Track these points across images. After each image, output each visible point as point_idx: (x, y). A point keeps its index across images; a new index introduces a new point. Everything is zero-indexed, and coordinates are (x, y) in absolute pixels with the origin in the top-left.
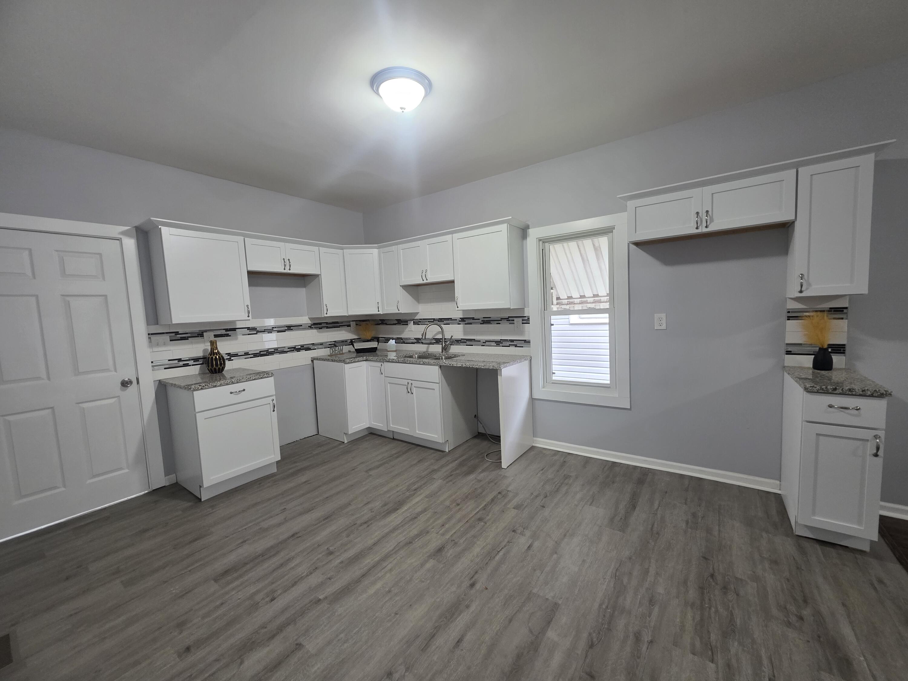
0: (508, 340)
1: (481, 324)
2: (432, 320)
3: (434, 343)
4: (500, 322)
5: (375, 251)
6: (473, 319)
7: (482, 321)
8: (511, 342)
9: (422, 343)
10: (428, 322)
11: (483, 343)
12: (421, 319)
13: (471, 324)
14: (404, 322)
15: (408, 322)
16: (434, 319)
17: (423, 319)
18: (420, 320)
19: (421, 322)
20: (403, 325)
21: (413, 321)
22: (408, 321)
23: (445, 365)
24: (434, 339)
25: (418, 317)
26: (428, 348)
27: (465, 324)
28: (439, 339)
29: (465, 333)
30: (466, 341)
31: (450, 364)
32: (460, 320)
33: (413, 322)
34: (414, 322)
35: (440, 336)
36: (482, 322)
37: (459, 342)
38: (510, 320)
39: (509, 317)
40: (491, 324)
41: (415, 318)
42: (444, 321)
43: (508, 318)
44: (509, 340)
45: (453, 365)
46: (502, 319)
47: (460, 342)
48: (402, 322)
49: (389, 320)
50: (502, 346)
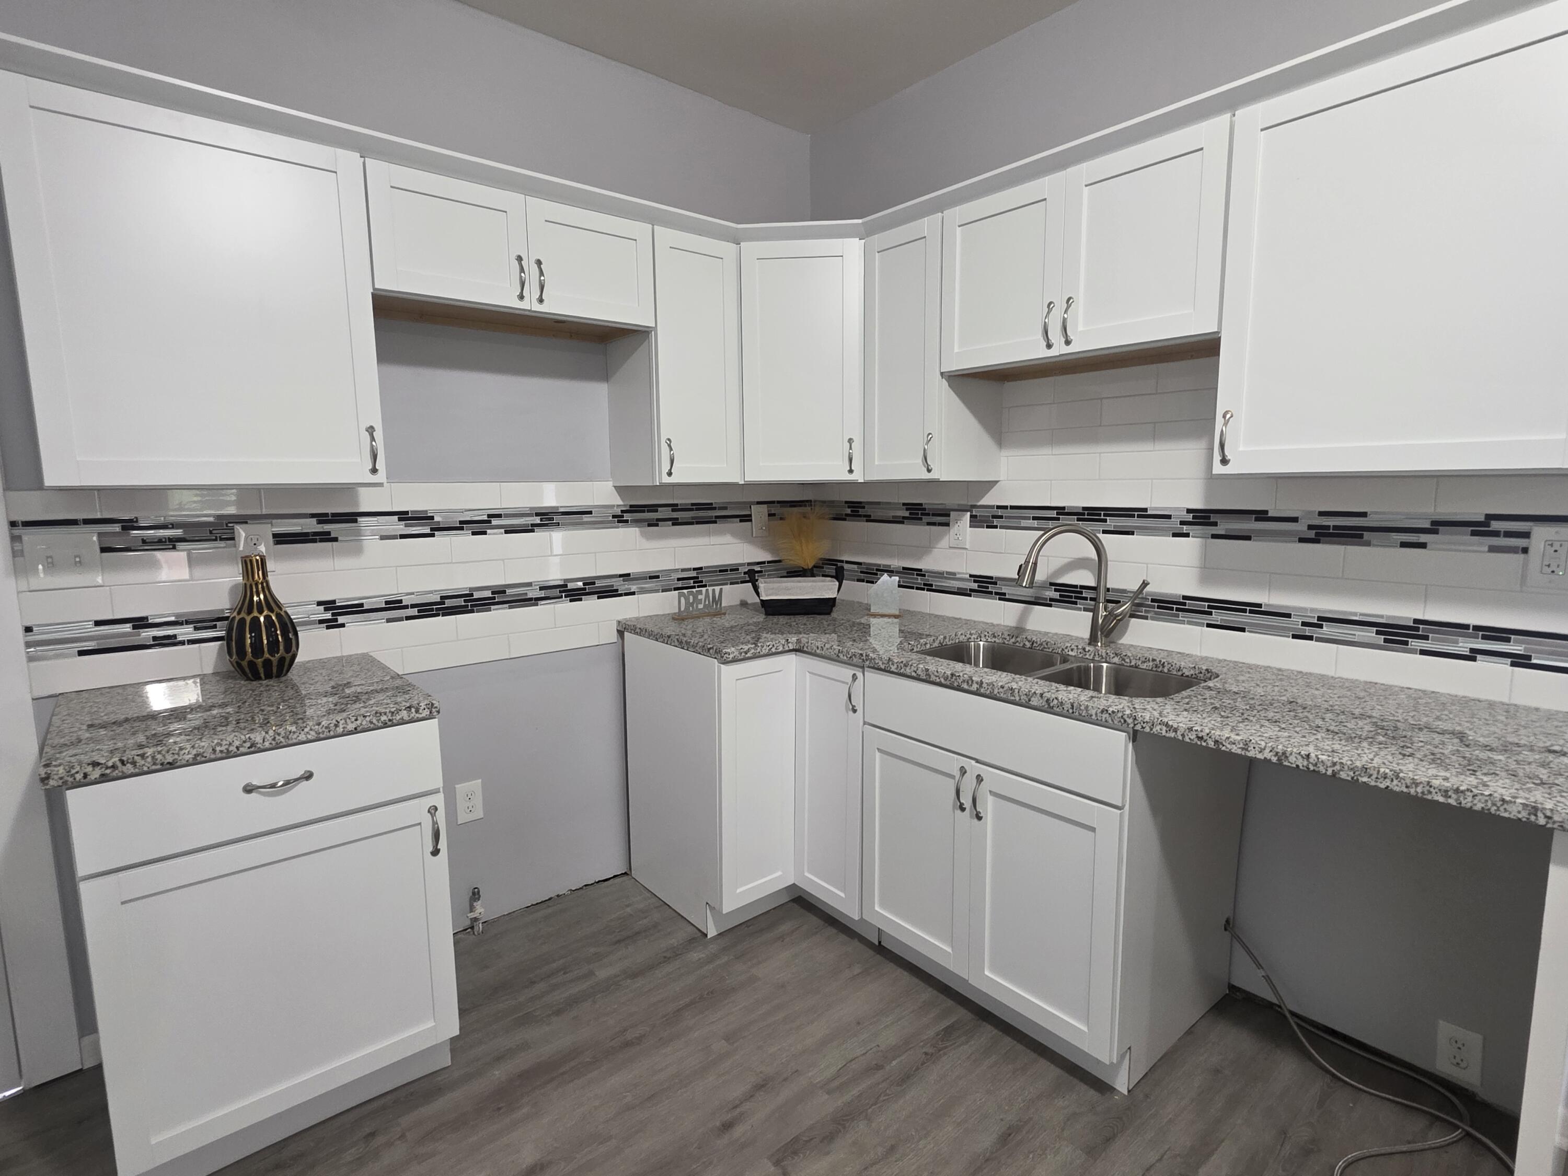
0: (1466, 627)
1: (1302, 540)
2: (1053, 514)
3: (1051, 600)
4: (1423, 538)
5: (853, 248)
6: (1261, 516)
7: (1310, 527)
8: (1484, 637)
9: (1002, 597)
10: (1034, 518)
11: (1304, 624)
12: (1005, 507)
13: (1248, 538)
14: (934, 515)
15: (949, 515)
16: (1061, 511)
17: (1012, 507)
18: (1000, 512)
19: (1001, 517)
20: (929, 524)
21: (969, 514)
22: (952, 513)
24: (1052, 584)
25: (990, 499)
26: (1023, 617)
27: (1214, 536)
28: (1076, 586)
29: (1208, 572)
30: (1209, 607)
32: (1190, 517)
33: (971, 516)
34: (976, 516)
35: (1084, 578)
36: (1312, 534)
37: (1172, 609)
38: (1496, 534)
39: (1490, 517)
40: (1368, 544)
41: (979, 503)
42: (1105, 521)
43: (1485, 523)
44: (1477, 628)
46: (1436, 526)
47: (1178, 610)
48: (928, 514)
49: (879, 503)
50: (1423, 652)
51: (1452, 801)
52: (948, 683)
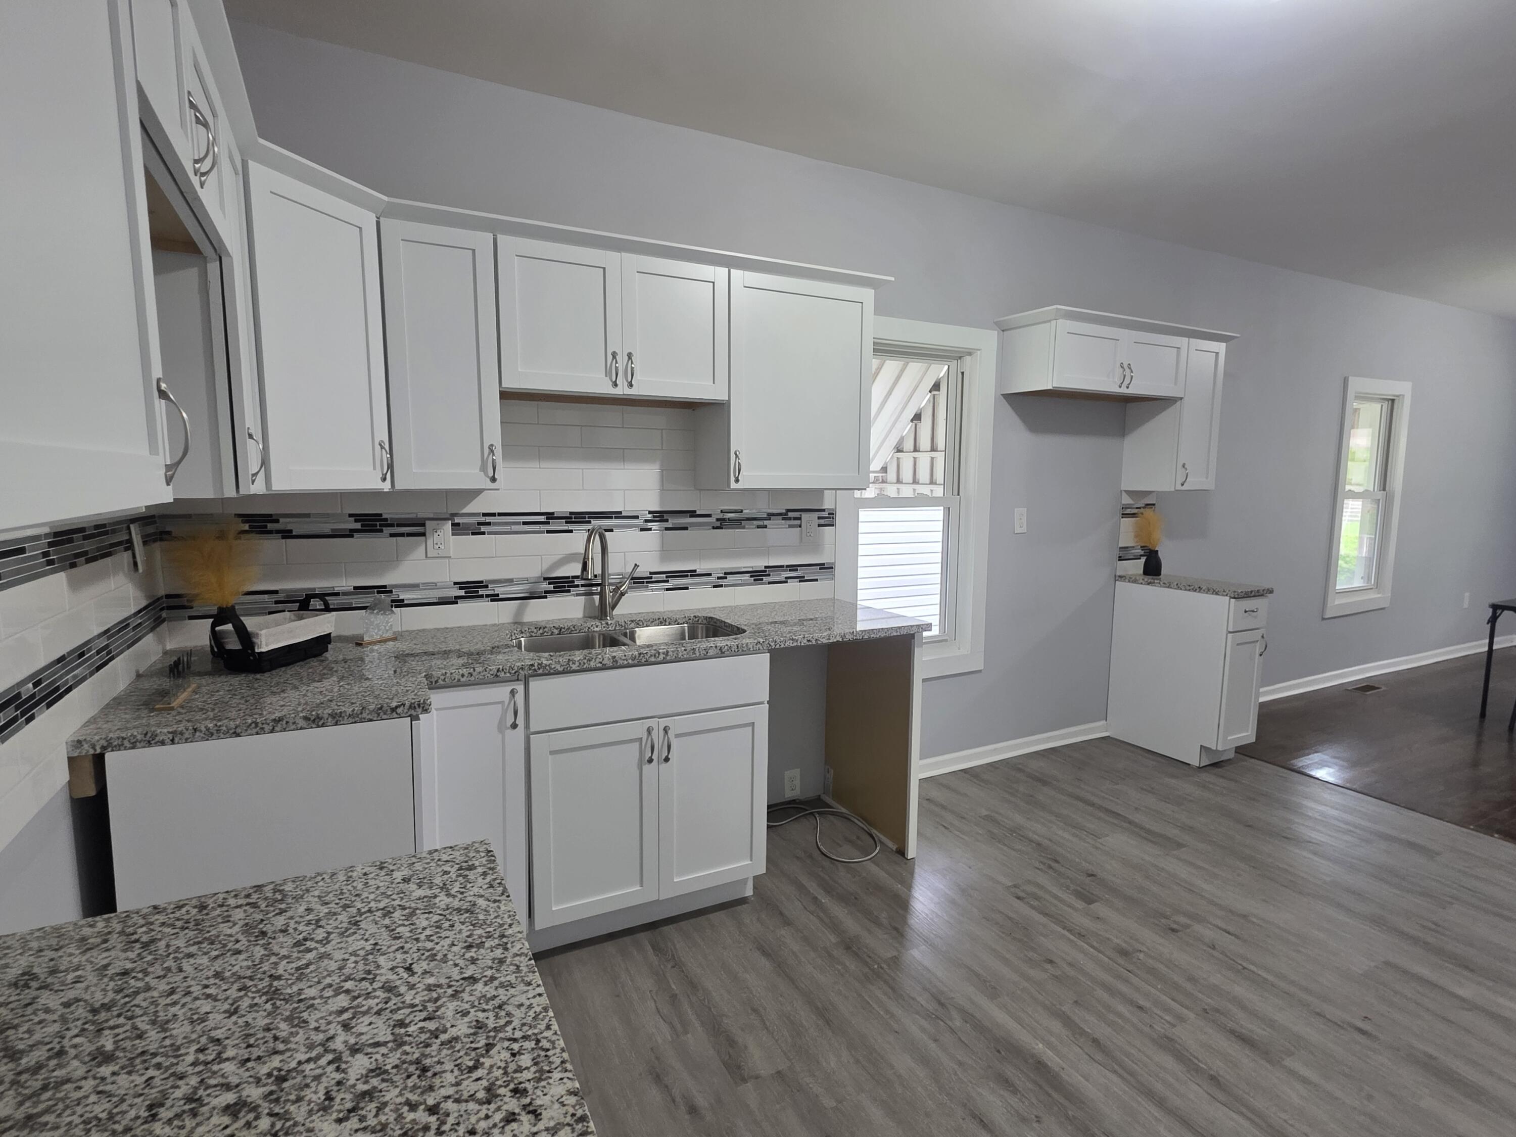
0: (783, 566)
1: (714, 528)
2: (542, 518)
3: (546, 592)
4: (766, 522)
6: (693, 514)
7: (718, 520)
8: (790, 570)
9: (495, 598)
10: (525, 523)
11: (719, 578)
12: (493, 515)
13: (686, 529)
14: (399, 525)
15: (423, 525)
16: (550, 516)
17: (500, 514)
18: (488, 519)
19: (489, 524)
20: (392, 535)
21: (450, 522)
22: (427, 523)
23: (795, 644)
24: (545, 579)
25: (477, 506)
26: (520, 612)
27: (667, 529)
28: (568, 578)
29: (665, 553)
30: (667, 577)
31: (809, 641)
32: (649, 517)
33: (453, 525)
34: (458, 524)
35: (574, 569)
36: (718, 524)
37: (643, 583)
38: (790, 519)
39: (788, 511)
40: (744, 528)
41: (465, 511)
42: (590, 522)
43: (786, 514)
44: (787, 566)
45: (816, 640)
46: (770, 516)
47: (647, 582)
48: (392, 525)
49: (308, 516)
50: (770, 583)
51: (898, 634)
52: (636, 662)
